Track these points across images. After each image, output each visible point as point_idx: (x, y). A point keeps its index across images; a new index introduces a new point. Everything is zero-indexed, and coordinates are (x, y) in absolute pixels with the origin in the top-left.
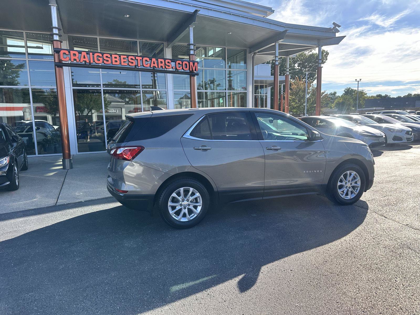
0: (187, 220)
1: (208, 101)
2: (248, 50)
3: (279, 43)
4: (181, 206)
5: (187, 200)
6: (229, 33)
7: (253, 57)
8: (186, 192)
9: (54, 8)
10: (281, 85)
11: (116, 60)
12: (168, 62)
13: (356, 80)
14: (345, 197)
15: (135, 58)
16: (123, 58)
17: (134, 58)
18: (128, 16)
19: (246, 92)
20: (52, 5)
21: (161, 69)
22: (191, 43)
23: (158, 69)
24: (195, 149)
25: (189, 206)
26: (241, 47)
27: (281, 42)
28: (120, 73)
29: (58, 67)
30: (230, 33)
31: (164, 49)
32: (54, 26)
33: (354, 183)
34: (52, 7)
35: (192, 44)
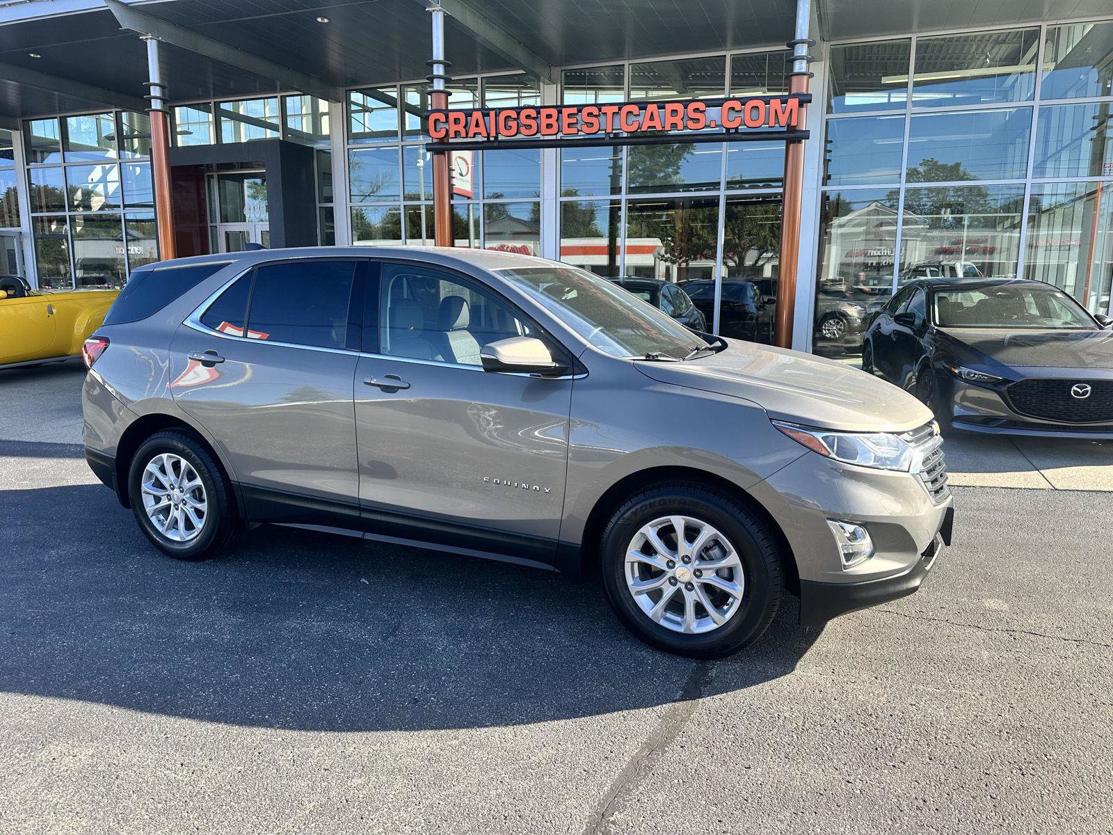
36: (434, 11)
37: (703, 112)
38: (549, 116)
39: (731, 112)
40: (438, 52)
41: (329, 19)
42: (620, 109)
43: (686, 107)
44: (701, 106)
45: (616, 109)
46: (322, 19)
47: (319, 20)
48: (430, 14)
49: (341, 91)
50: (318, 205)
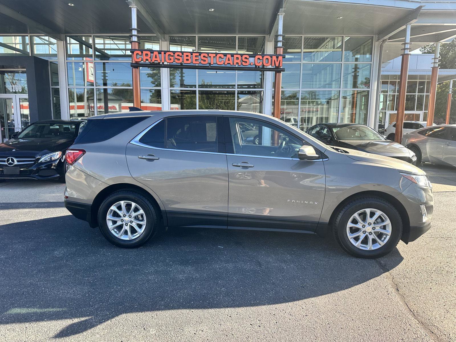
0: (128, 239)
2: (375, 37)
3: (412, 24)
4: (122, 222)
5: (129, 216)
6: (339, 17)
7: (381, 47)
8: (128, 206)
9: (134, 9)
10: (450, 81)
11: (187, 58)
12: (246, 58)
14: (361, 246)
15: (208, 55)
16: (195, 56)
17: (206, 55)
18: (213, 10)
19: (369, 91)
20: (133, 6)
21: (237, 66)
22: (279, 34)
23: (233, 66)
24: (139, 158)
25: (131, 223)
26: (366, 34)
27: (414, 23)
28: (216, 72)
29: (134, 68)
30: (341, 18)
31: (266, 44)
32: (133, 27)
33: (380, 227)
34: (132, 9)
35: (281, 35)
36: (133, 7)
37: (248, 59)
38: (187, 56)
39: (258, 60)
40: (134, 25)
41: (74, 5)
42: (216, 56)
43: (242, 57)
44: (248, 57)
45: (214, 55)
46: (71, 4)
47: (70, 4)
48: (131, 8)
49: (63, 36)
50: (51, 87)
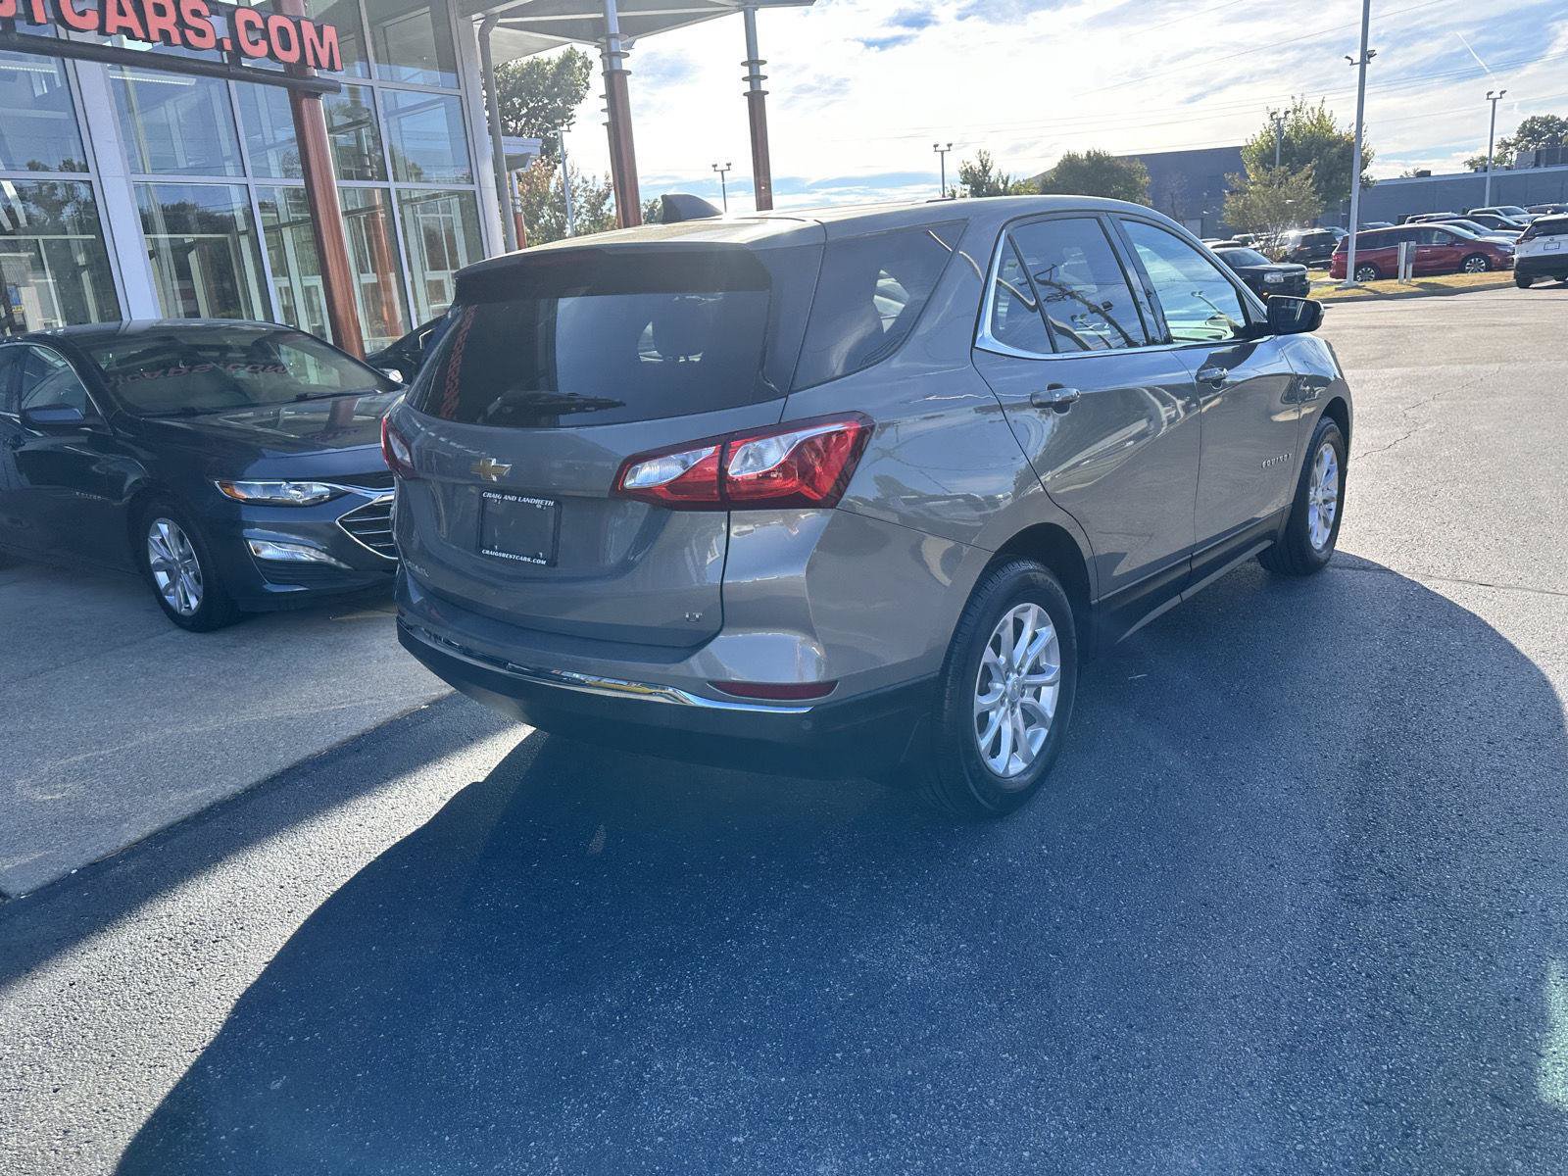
0: (1024, 765)
1: (241, 237)
5: (1018, 670)
13: (715, 166)
19: (474, 192)
21: (164, 48)
25: (1022, 696)
